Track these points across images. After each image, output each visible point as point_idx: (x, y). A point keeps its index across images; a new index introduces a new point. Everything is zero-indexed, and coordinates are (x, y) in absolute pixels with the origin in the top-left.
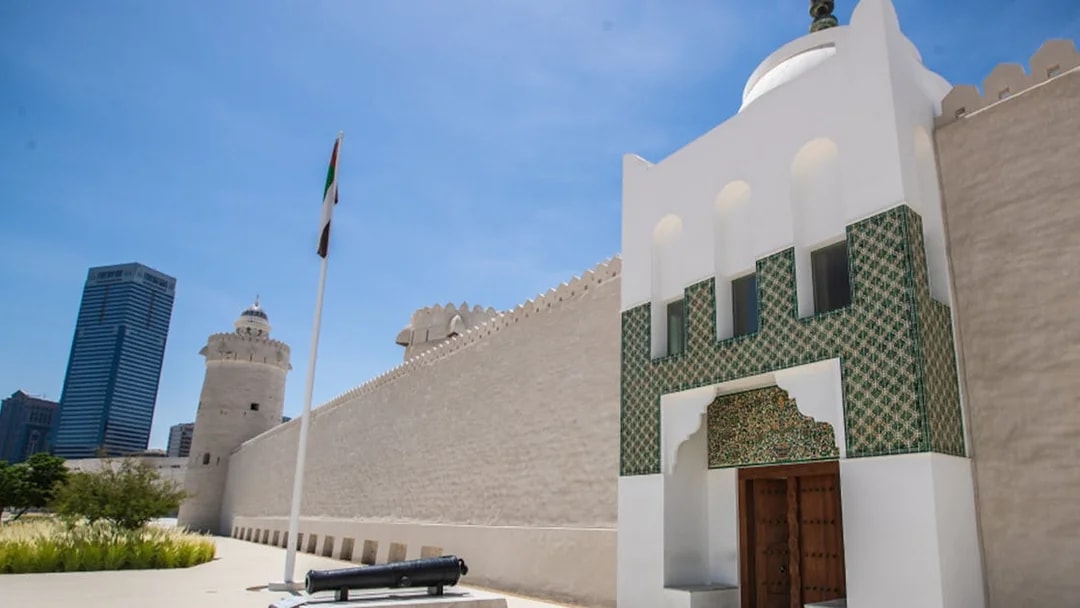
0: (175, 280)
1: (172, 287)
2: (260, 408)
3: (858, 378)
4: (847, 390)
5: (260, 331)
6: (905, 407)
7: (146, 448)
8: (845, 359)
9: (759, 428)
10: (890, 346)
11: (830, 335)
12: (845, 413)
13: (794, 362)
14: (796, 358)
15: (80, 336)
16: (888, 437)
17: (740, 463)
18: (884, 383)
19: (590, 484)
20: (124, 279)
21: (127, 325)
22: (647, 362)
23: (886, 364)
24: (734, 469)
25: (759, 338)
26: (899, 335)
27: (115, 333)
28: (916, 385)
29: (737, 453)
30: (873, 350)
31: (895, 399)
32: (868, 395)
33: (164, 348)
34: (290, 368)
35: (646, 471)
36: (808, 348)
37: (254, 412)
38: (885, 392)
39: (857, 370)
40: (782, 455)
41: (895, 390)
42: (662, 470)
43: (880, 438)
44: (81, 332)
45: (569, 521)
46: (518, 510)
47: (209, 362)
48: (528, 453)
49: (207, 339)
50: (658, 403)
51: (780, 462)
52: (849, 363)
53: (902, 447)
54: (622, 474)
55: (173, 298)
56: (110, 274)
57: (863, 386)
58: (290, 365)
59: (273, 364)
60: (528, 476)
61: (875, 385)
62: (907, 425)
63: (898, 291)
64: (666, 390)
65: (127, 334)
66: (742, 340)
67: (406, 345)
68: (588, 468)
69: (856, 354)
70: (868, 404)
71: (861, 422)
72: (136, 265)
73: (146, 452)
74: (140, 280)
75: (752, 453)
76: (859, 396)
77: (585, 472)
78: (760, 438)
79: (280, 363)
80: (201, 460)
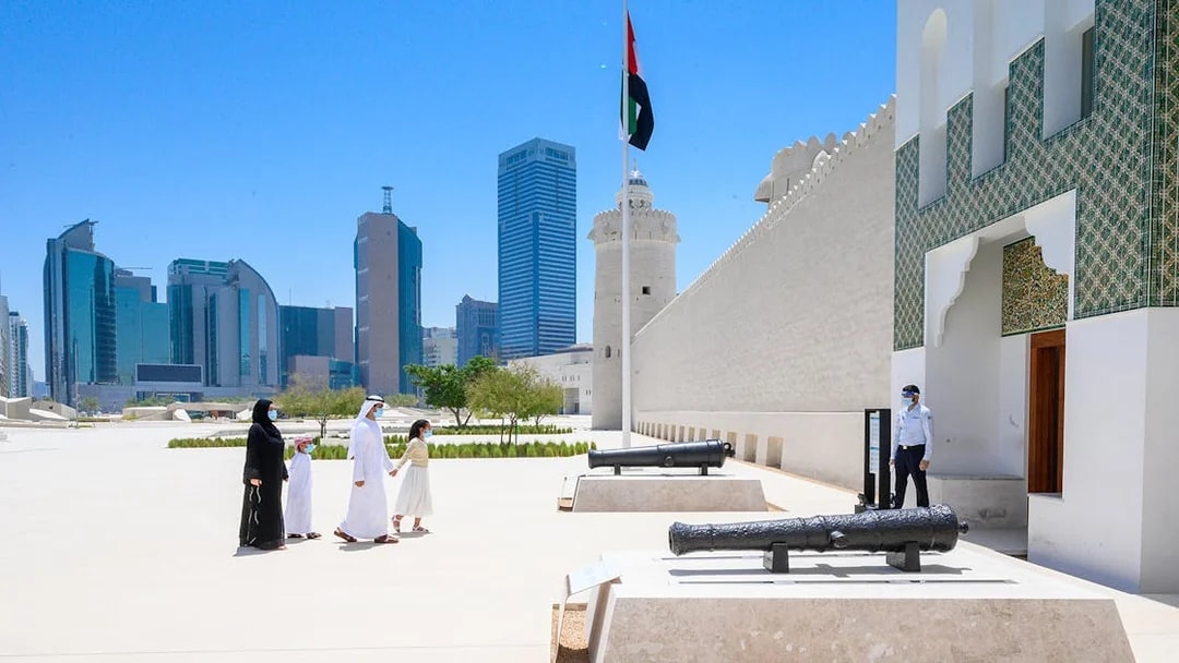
0: (574, 148)
1: (573, 159)
2: (652, 291)
3: (1090, 216)
4: (1080, 233)
5: (642, 202)
7: (575, 343)
8: (1080, 190)
11: (1069, 159)
12: (1076, 261)
14: (1038, 194)
15: (503, 231)
16: (1112, 290)
18: (1114, 219)
20: (529, 159)
21: (541, 212)
22: (915, 213)
25: (1007, 170)
27: (531, 222)
29: (1029, 314)
30: (1106, 175)
32: (1098, 237)
33: (575, 230)
34: (679, 240)
35: (913, 345)
36: (1049, 180)
37: (646, 296)
38: (1114, 231)
39: (1090, 205)
42: (925, 343)
43: (1104, 292)
44: (503, 227)
47: (598, 246)
49: (592, 220)
50: (923, 263)
52: (1084, 196)
53: (1124, 302)
54: (895, 349)
55: (575, 171)
56: (516, 156)
57: (1095, 226)
58: (678, 237)
59: (659, 238)
61: (1105, 223)
64: (931, 246)
65: (540, 221)
67: (767, 201)
69: (1091, 182)
70: (1097, 249)
71: (1089, 272)
72: (537, 140)
73: (575, 346)
74: (542, 157)
75: (1043, 314)
76: (1090, 239)
78: (1051, 294)
79: (667, 236)
80: (604, 353)
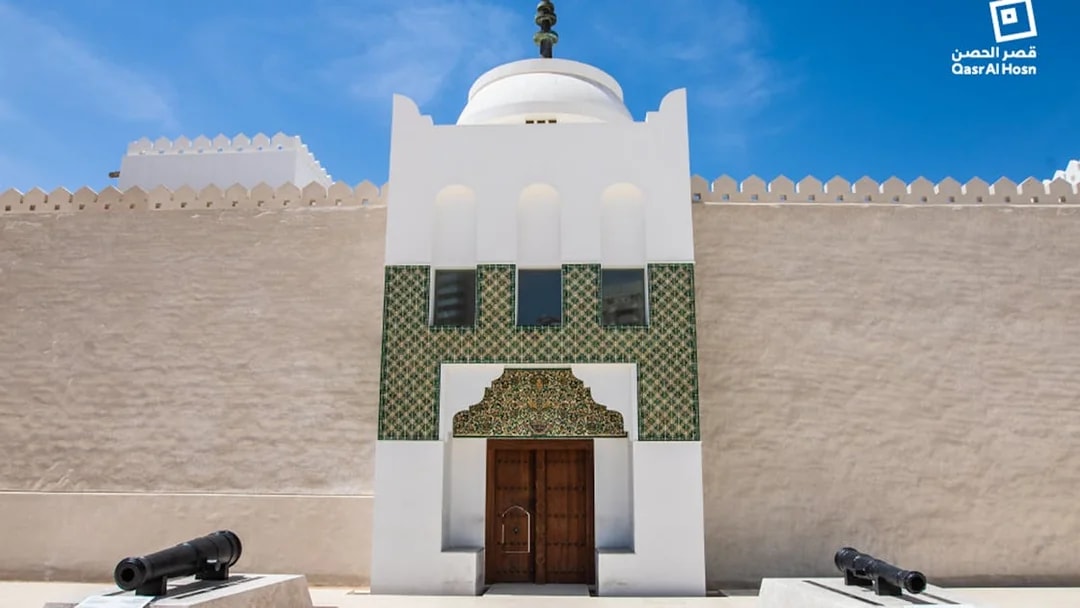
3: (650, 382)
4: (641, 389)
6: (685, 408)
8: (641, 365)
9: (515, 405)
10: (677, 363)
11: (629, 344)
12: (639, 406)
13: (595, 359)
14: (598, 357)
16: (672, 428)
17: (492, 434)
18: (671, 389)
19: (273, 443)
22: (422, 326)
23: (673, 376)
24: (485, 439)
25: (562, 332)
26: (684, 356)
28: (694, 393)
29: (489, 424)
30: (663, 363)
31: (678, 401)
32: (658, 396)
35: (418, 437)
36: (609, 351)
38: (671, 395)
39: (650, 376)
40: (539, 431)
41: (678, 395)
42: (440, 437)
43: (665, 428)
45: (232, 484)
46: (119, 471)
48: (143, 395)
50: (437, 370)
51: (536, 436)
52: (644, 369)
53: (682, 435)
54: (380, 437)
57: (655, 389)
60: (143, 426)
61: (664, 389)
62: (686, 421)
63: (685, 325)
64: (449, 359)
66: (544, 331)
68: (266, 423)
69: (650, 363)
70: (658, 402)
71: (651, 415)
75: (505, 426)
76: (651, 395)
77: (262, 428)
78: (515, 413)
